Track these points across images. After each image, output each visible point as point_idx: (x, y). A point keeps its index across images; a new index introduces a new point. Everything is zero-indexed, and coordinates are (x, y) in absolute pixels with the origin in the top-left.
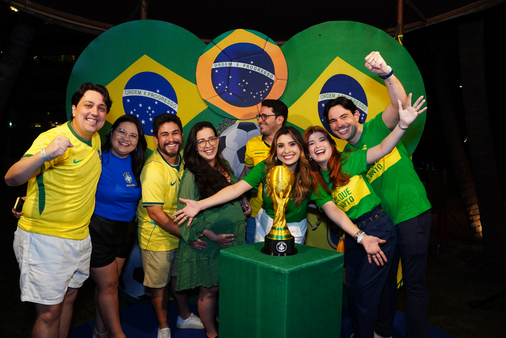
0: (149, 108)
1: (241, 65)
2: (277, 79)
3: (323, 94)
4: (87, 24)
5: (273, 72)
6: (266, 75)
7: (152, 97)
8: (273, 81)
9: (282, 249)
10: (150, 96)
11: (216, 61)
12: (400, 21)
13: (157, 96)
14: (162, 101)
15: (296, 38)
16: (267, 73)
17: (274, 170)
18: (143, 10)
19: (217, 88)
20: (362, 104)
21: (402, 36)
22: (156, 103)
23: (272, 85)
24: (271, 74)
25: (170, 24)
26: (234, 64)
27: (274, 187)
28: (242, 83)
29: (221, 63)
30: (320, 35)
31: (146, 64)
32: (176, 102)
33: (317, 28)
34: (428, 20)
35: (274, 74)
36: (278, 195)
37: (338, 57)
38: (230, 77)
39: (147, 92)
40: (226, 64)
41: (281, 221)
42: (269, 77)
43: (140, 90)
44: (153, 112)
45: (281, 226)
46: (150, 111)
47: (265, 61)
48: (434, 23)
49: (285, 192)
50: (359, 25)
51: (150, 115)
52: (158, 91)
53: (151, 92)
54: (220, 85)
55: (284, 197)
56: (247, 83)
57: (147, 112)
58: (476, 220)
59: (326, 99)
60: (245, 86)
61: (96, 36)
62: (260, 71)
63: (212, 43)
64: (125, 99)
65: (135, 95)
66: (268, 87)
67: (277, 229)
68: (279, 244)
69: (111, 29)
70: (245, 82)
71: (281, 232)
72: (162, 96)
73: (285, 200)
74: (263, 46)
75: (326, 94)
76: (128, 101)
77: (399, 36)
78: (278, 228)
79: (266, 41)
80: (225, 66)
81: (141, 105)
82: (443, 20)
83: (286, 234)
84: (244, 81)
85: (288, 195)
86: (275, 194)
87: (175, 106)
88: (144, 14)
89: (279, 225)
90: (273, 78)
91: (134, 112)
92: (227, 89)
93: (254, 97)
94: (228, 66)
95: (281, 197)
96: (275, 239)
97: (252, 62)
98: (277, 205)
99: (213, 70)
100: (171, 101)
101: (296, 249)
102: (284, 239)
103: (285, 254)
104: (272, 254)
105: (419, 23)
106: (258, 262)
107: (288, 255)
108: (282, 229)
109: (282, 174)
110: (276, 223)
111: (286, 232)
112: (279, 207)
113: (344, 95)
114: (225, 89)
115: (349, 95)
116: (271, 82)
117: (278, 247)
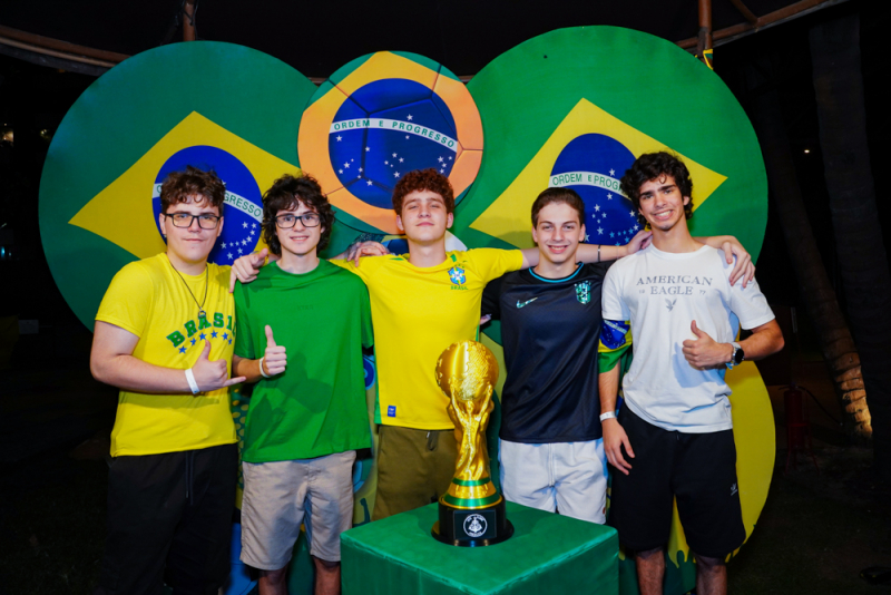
1: (388, 124)
2: (463, 149)
3: (557, 176)
4: (79, 55)
5: (453, 135)
6: (439, 141)
8: (453, 154)
9: (475, 530)
11: (337, 118)
12: (705, 21)
14: (232, 203)
15: (498, 65)
16: (441, 138)
17: (452, 351)
18: (188, 21)
19: (341, 171)
21: (710, 51)
23: (453, 162)
24: (449, 139)
25: (242, 48)
26: (374, 123)
27: (453, 390)
28: (392, 160)
29: (347, 122)
30: (545, 57)
31: (196, 131)
32: (260, 205)
33: (538, 41)
34: (759, 20)
35: (456, 139)
36: (463, 407)
37: (583, 99)
40: (358, 124)
41: (471, 464)
42: (446, 145)
45: (474, 475)
47: (435, 112)
48: (772, 25)
49: (479, 401)
50: (623, 34)
52: (223, 184)
54: (347, 165)
55: (476, 412)
56: (401, 160)
58: (855, 400)
59: (563, 185)
60: (398, 167)
61: (96, 78)
62: (428, 133)
63: (327, 83)
64: (156, 202)
66: (444, 165)
67: (464, 483)
68: (468, 519)
69: (125, 63)
70: (398, 157)
71: (475, 490)
72: (231, 194)
73: (478, 418)
74: (432, 83)
75: (563, 174)
77: (705, 52)
78: (467, 482)
79: (435, 73)
80: (355, 127)
82: (788, 19)
83: (484, 493)
84: (395, 155)
85: (484, 407)
86: (456, 406)
87: (257, 212)
88: (190, 30)
89: (468, 474)
90: (455, 147)
92: (361, 174)
94: (362, 126)
95: (470, 412)
96: (460, 507)
97: (410, 117)
98: (461, 428)
99: (332, 136)
100: (250, 203)
101: (509, 523)
102: (482, 507)
103: (486, 541)
104: (457, 542)
105: (741, 26)
106: (421, 568)
107: (492, 542)
108: (477, 483)
109: (469, 360)
110: (461, 469)
111: (485, 490)
112: (465, 433)
113: (600, 175)
114: (358, 173)
115: (609, 175)
116: (449, 155)
117: (467, 527)
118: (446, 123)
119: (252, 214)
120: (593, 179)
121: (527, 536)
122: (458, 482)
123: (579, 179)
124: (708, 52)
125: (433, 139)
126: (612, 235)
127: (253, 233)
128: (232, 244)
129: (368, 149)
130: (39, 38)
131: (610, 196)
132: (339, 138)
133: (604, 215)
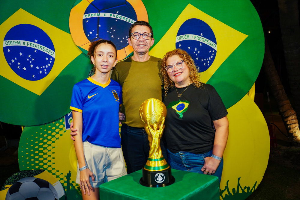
0: (29, 56)
1: (108, 15)
3: (179, 36)
5: (135, 19)
7: (31, 47)
9: (160, 180)
10: (29, 46)
11: (86, 13)
13: (36, 46)
14: (40, 50)
16: (131, 21)
17: (146, 103)
19: (88, 35)
20: (212, 42)
22: (35, 51)
24: (134, 21)
26: (102, 15)
27: (148, 120)
28: (110, 30)
29: (90, 14)
31: (22, 17)
32: (54, 50)
35: (137, 21)
36: (152, 127)
37: (189, 4)
38: (100, 26)
39: (26, 42)
40: (95, 15)
41: (156, 152)
43: (19, 41)
44: (33, 59)
45: (158, 156)
46: (30, 59)
47: (128, 10)
49: (159, 124)
51: (31, 62)
52: (36, 41)
53: (30, 42)
54: (91, 33)
55: (158, 129)
56: (114, 30)
57: (28, 60)
58: (293, 128)
59: (182, 40)
60: (113, 33)
62: (125, 19)
64: (5, 49)
65: (14, 45)
67: (153, 160)
68: (157, 175)
70: (113, 29)
71: (158, 163)
72: (40, 45)
73: (159, 131)
75: (182, 36)
76: (9, 50)
78: (155, 159)
80: (94, 16)
81: (21, 54)
83: (162, 164)
84: (111, 28)
85: (162, 126)
86: (149, 127)
87: (52, 53)
89: (155, 156)
91: (15, 61)
92: (98, 36)
93: (122, 42)
94: (97, 16)
95: (155, 129)
96: (152, 170)
97: (117, 12)
98: (152, 136)
99: (84, 20)
100: (49, 49)
101: (173, 177)
102: (161, 170)
103: (164, 185)
104: (151, 185)
106: (138, 197)
107: (166, 185)
108: (159, 160)
109: (154, 106)
110: (152, 154)
111: (163, 162)
112: (153, 138)
113: (197, 36)
114: (96, 36)
115: (200, 35)
117: (156, 179)
118: (133, 15)
119: (50, 54)
120: (194, 37)
121: (181, 182)
122: (151, 160)
123: (188, 37)
125: (127, 21)
126: (202, 60)
127: (50, 62)
128: (41, 67)
131: (201, 44)
133: (199, 52)
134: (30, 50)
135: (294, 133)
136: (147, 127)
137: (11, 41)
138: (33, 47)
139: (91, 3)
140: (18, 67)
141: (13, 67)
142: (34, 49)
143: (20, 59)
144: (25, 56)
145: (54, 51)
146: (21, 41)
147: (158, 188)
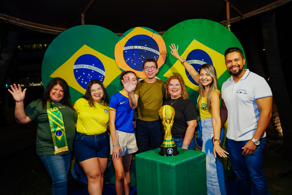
0: (89, 75)
1: (140, 47)
2: (161, 54)
4: (51, 29)
5: (158, 50)
6: (154, 52)
7: (90, 69)
9: (170, 152)
10: (89, 68)
11: (125, 46)
12: (228, 17)
13: (93, 68)
14: (96, 70)
15: (170, 30)
16: (155, 51)
18: (83, 19)
19: (127, 61)
21: (230, 25)
22: (93, 71)
23: (158, 58)
24: (157, 51)
26: (136, 47)
27: (164, 117)
28: (141, 58)
29: (128, 47)
30: (184, 28)
31: (86, 50)
33: (182, 24)
34: (244, 15)
35: (159, 51)
36: (166, 122)
37: (194, 40)
39: (87, 66)
40: (131, 47)
41: (169, 136)
42: (156, 53)
43: (83, 65)
44: (91, 77)
46: (90, 77)
47: (153, 44)
48: (247, 17)
49: (170, 120)
50: (205, 21)
52: (93, 65)
53: (89, 66)
54: (128, 59)
56: (144, 57)
57: (88, 77)
58: (278, 126)
60: (143, 59)
61: (57, 36)
62: (151, 50)
63: (122, 36)
64: (75, 70)
65: (80, 68)
66: (156, 59)
69: (65, 31)
70: (143, 57)
71: (169, 143)
72: (96, 68)
73: (170, 124)
74: (152, 36)
75: (189, 61)
76: (77, 71)
77: (228, 26)
78: (168, 141)
79: (153, 33)
80: (130, 48)
81: (84, 73)
82: (252, 15)
84: (142, 56)
85: (172, 121)
86: (165, 121)
88: (83, 21)
89: (168, 139)
90: (159, 54)
91: (80, 78)
92: (133, 61)
94: (132, 48)
95: (168, 123)
96: (166, 147)
97: (146, 45)
98: (166, 127)
99: (124, 51)
100: (101, 70)
101: (178, 152)
102: (171, 147)
103: (172, 155)
104: (165, 155)
105: (239, 17)
106: (158, 160)
107: (174, 155)
108: (170, 141)
109: (168, 110)
110: (166, 138)
111: (172, 142)
112: (167, 128)
113: (199, 61)
114: (132, 61)
115: (202, 61)
116: (157, 56)
117: (168, 152)
118: (156, 47)
119: (102, 73)
120: (197, 62)
121: (183, 154)
122: (165, 141)
123: (194, 62)
124: (229, 26)
125: (153, 51)
127: (102, 78)
129: (134, 55)
130: (41, 25)
132: (126, 52)
134: (89, 71)
135: (280, 130)
136: (163, 122)
137: (78, 65)
138: (91, 69)
139: (129, 39)
140: (82, 82)
141: (79, 82)
142: (92, 70)
143: (83, 77)
144: (86, 75)
145: (104, 71)
146: (84, 65)
147: (169, 157)
